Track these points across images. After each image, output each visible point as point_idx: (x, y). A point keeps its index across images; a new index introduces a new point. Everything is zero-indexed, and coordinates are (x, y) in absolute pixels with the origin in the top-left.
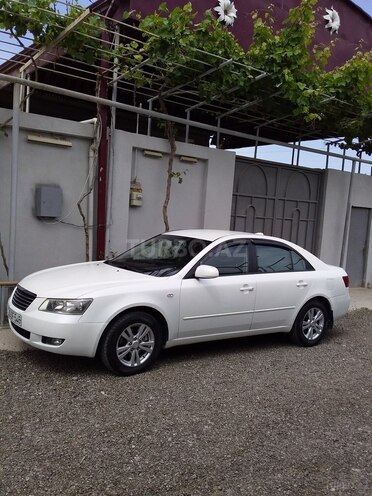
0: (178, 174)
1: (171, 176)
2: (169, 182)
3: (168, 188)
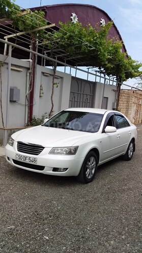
0: (56, 84)
1: (54, 84)
2: (53, 86)
3: (53, 89)
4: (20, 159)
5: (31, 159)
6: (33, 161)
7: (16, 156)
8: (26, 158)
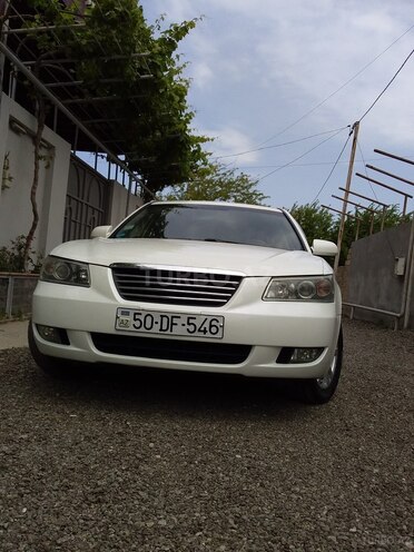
0: (44, 158)
1: (38, 158)
2: (36, 164)
4: (143, 329)
5: (198, 323)
6: (205, 332)
7: (117, 317)
8: (175, 321)
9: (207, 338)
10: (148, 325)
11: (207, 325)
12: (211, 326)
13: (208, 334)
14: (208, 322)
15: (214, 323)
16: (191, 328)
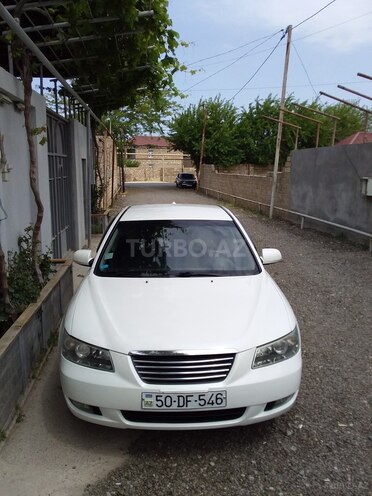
1: (31, 133)
2: (29, 141)
4: (164, 407)
5: (207, 398)
6: (213, 403)
7: (143, 400)
8: (189, 399)
9: (215, 407)
10: (168, 403)
11: (214, 399)
12: (217, 399)
13: (215, 405)
14: (214, 396)
15: (219, 396)
16: (202, 402)
